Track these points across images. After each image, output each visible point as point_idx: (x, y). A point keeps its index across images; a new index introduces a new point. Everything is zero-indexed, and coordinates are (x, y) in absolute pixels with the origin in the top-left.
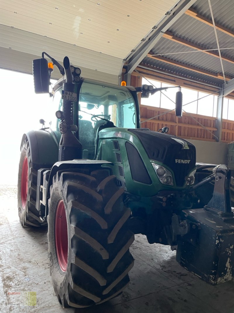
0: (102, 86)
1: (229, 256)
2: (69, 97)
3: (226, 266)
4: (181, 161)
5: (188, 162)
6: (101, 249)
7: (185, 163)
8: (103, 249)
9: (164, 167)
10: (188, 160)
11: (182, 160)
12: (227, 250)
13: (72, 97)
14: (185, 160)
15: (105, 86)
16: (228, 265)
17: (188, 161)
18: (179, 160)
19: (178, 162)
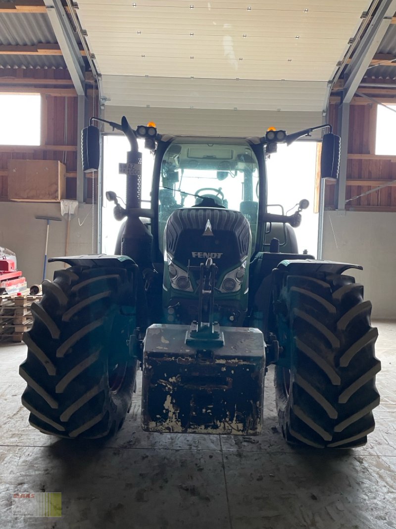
0: (208, 144)
1: (168, 393)
3: (164, 407)
4: (202, 254)
5: (217, 257)
6: (47, 362)
7: (211, 257)
8: (48, 362)
9: (177, 265)
10: (216, 252)
11: (205, 254)
12: (162, 382)
13: (134, 170)
14: (212, 254)
16: (168, 404)
17: (218, 255)
18: (199, 253)
19: (197, 257)
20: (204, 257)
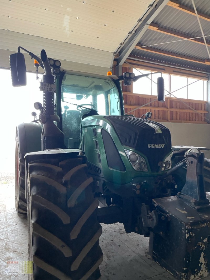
0: (85, 76)
1: (202, 251)
2: (48, 88)
3: (199, 262)
4: (154, 146)
5: (162, 147)
6: (63, 246)
7: (159, 147)
8: (64, 246)
9: (136, 153)
10: (162, 144)
11: (156, 145)
12: (199, 244)
13: (51, 88)
14: (159, 145)
15: (88, 77)
16: (202, 260)
17: (162, 146)
18: (152, 145)
19: (151, 147)
20: (155, 147)
